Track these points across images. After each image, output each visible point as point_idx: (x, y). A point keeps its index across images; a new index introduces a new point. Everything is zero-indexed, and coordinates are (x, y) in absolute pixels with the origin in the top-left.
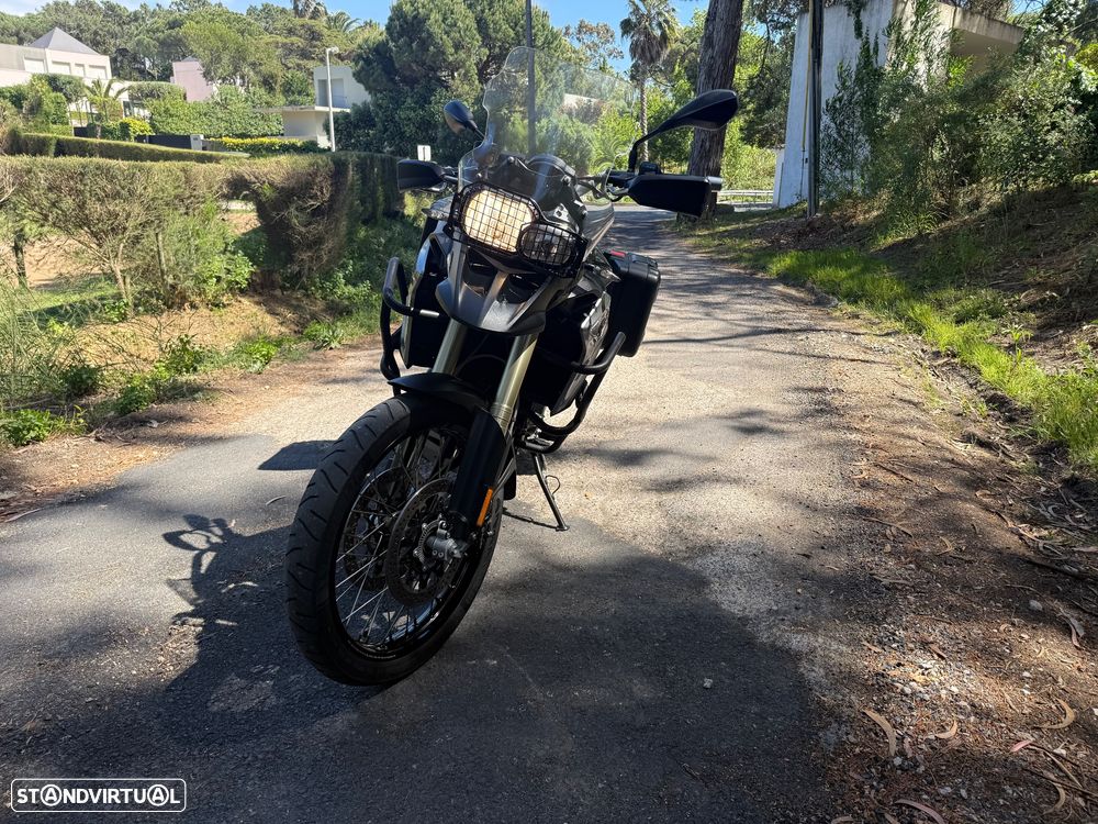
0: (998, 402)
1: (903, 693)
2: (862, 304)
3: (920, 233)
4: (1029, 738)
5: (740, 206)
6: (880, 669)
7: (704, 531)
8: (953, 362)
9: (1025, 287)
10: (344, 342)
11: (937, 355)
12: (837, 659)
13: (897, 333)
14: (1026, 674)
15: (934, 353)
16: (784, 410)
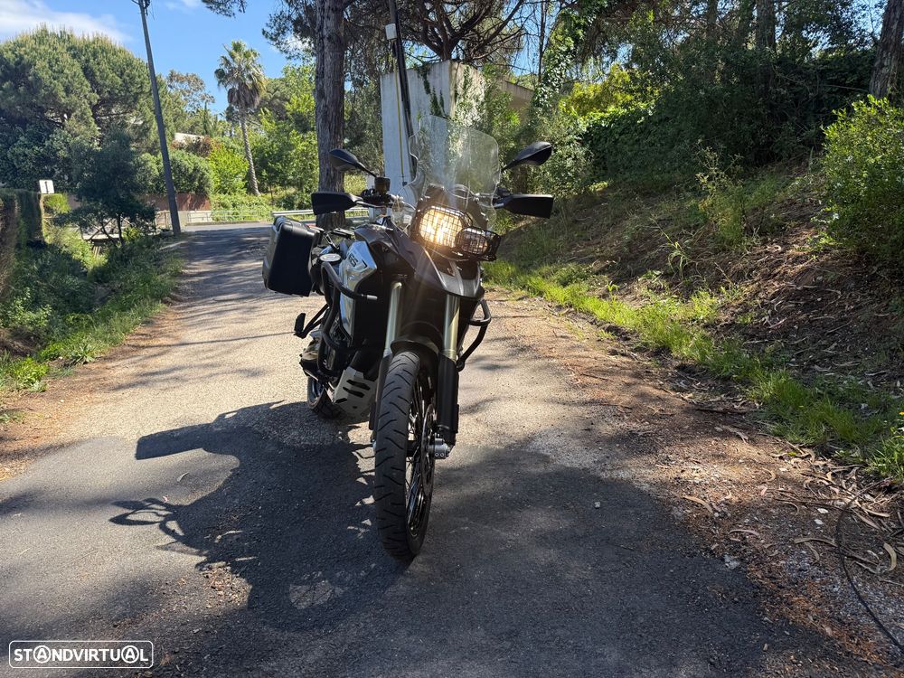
0: (614, 330)
1: (695, 484)
2: (492, 281)
3: (507, 231)
4: (765, 488)
5: (356, 219)
6: (675, 476)
7: (517, 430)
8: (572, 309)
9: (592, 260)
10: (96, 356)
11: (560, 307)
12: (650, 477)
13: (527, 297)
14: (740, 461)
15: (557, 307)
16: (499, 353)
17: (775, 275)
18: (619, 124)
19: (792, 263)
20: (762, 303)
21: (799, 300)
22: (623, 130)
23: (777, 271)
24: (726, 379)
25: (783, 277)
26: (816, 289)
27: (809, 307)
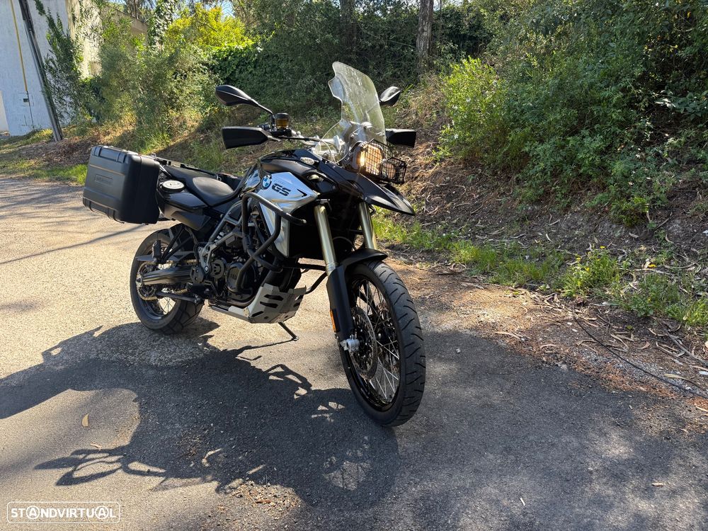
17: (416, 177)
18: (234, 57)
19: (425, 169)
20: (417, 197)
21: (441, 193)
22: (239, 62)
23: (417, 175)
24: (429, 252)
25: (423, 179)
26: (448, 186)
27: (449, 198)
